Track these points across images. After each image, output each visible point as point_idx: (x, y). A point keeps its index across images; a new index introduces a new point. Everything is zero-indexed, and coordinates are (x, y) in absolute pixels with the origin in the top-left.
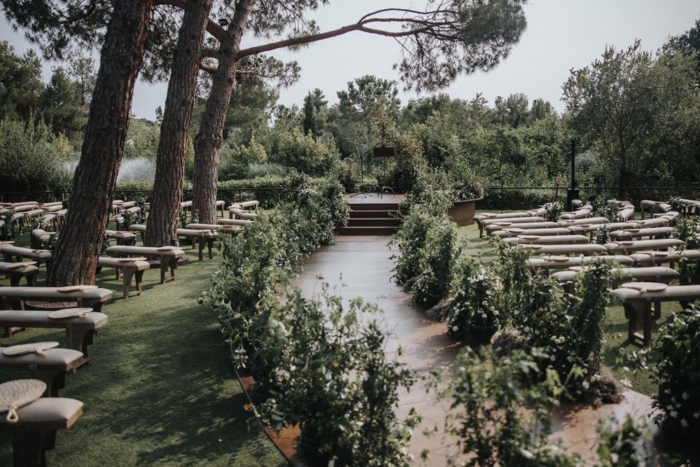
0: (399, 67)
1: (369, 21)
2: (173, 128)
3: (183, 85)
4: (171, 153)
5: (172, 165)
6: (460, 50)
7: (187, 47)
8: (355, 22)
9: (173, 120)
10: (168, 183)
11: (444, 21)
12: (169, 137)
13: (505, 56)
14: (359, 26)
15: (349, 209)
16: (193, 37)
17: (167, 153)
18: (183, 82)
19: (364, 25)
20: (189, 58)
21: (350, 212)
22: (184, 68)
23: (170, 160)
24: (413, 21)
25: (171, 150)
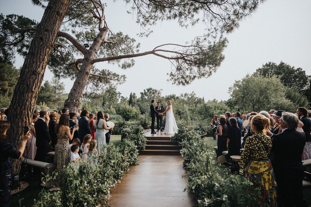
0: (169, 74)
1: (158, 50)
2: (22, 90)
3: (35, 60)
4: (19, 108)
5: (18, 117)
6: (195, 69)
7: (41, 36)
8: (151, 50)
9: (23, 84)
10: (13, 130)
11: (190, 54)
12: (18, 96)
13: (215, 71)
14: (153, 52)
15: (146, 140)
16: (47, 30)
17: (15, 107)
18: (35, 58)
19: (156, 52)
20: (41, 43)
21: (146, 142)
22: (37, 49)
23: (17, 114)
24: (177, 53)
25: (19, 106)
